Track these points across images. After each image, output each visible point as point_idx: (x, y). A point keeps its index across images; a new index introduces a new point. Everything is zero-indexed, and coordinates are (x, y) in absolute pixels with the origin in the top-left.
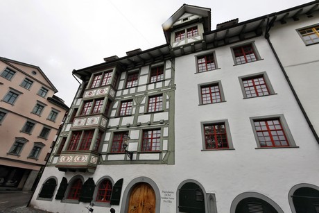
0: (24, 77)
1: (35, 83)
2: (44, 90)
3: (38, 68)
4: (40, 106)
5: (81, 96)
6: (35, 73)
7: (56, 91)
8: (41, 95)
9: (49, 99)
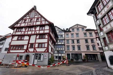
0: (76, 29)
1: (79, 29)
2: (83, 29)
3: (77, 24)
4: (85, 34)
5: (97, 19)
6: (77, 26)
7: (86, 27)
8: (83, 31)
9: (86, 30)
